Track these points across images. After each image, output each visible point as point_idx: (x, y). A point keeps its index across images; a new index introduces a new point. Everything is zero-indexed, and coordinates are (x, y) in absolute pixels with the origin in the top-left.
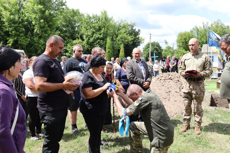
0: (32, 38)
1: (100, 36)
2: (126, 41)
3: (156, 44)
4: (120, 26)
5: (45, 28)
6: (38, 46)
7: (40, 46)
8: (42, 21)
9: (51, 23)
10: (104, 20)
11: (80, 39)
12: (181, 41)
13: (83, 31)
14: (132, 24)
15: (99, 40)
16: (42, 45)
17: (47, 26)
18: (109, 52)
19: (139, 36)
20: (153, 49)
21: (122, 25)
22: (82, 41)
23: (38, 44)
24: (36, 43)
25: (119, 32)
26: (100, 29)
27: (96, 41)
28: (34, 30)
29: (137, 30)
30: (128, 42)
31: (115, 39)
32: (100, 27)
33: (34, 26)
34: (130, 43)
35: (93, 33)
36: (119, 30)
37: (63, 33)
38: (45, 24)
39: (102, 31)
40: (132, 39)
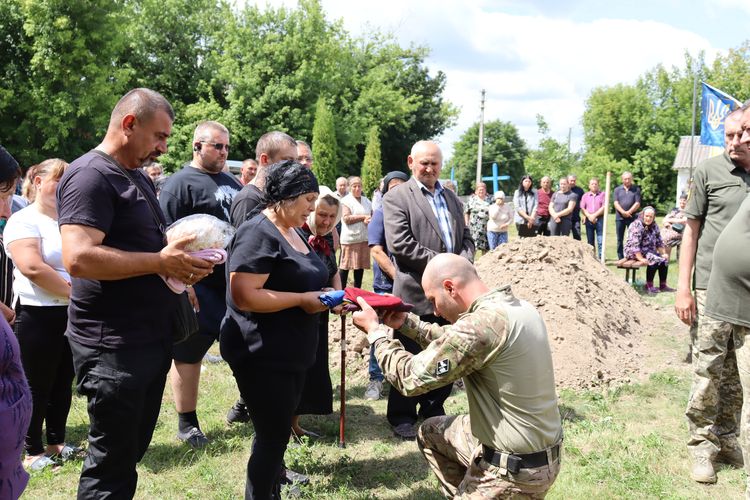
0: (21, 89)
1: (289, 91)
2: (391, 114)
3: (503, 130)
4: (370, 58)
5: (75, 53)
6: (45, 121)
7: (55, 120)
8: (62, 21)
9: (95, 36)
10: (309, 30)
11: (213, 100)
12: (601, 119)
13: (225, 69)
14: (415, 51)
15: (286, 108)
16: (63, 119)
17: (80, 43)
18: (323, 154)
19: (442, 95)
20: (494, 148)
21: (376, 53)
22: (220, 109)
23: (45, 111)
24: (36, 108)
25: (364, 79)
26: (290, 66)
27: (276, 111)
28: (28, 56)
29: (432, 75)
30: (396, 120)
31: (346, 105)
32: (290, 56)
33: (30, 40)
34: (404, 122)
35: (266, 79)
36: (365, 70)
37: (145, 74)
38: (74, 36)
39: (300, 74)
40: (414, 108)
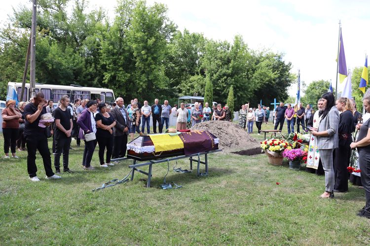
0: (133, 73)
1: (227, 71)
2: (267, 79)
4: (262, 57)
5: (148, 61)
6: (139, 83)
7: (141, 83)
8: (143, 52)
9: (155, 55)
10: (235, 48)
11: (200, 75)
13: (205, 63)
14: (279, 54)
15: (225, 77)
16: (144, 82)
17: (150, 58)
19: (290, 71)
21: (264, 55)
22: (202, 78)
23: (139, 80)
24: (136, 79)
25: (258, 65)
26: (229, 61)
27: (222, 78)
28: (135, 63)
29: (286, 63)
30: (270, 81)
31: (250, 76)
32: (228, 59)
33: (136, 58)
34: (273, 82)
35: (219, 66)
36: (258, 62)
37: (178, 66)
38: (148, 56)
39: (231, 65)
40: (276, 76)
